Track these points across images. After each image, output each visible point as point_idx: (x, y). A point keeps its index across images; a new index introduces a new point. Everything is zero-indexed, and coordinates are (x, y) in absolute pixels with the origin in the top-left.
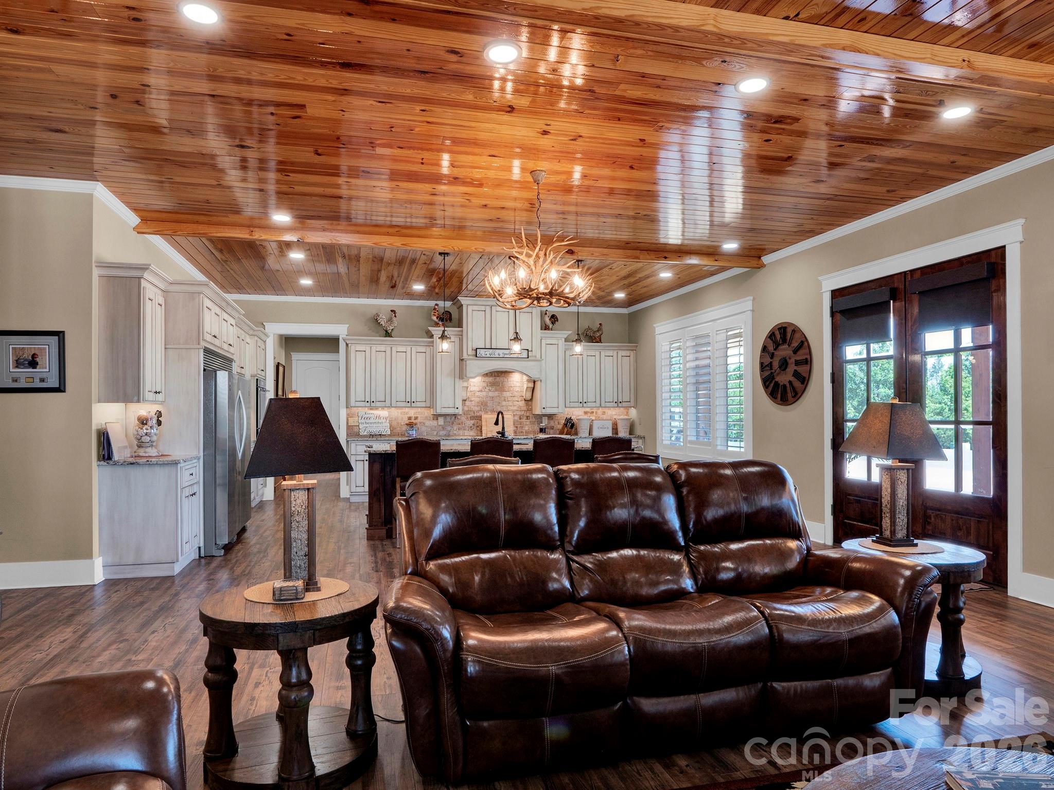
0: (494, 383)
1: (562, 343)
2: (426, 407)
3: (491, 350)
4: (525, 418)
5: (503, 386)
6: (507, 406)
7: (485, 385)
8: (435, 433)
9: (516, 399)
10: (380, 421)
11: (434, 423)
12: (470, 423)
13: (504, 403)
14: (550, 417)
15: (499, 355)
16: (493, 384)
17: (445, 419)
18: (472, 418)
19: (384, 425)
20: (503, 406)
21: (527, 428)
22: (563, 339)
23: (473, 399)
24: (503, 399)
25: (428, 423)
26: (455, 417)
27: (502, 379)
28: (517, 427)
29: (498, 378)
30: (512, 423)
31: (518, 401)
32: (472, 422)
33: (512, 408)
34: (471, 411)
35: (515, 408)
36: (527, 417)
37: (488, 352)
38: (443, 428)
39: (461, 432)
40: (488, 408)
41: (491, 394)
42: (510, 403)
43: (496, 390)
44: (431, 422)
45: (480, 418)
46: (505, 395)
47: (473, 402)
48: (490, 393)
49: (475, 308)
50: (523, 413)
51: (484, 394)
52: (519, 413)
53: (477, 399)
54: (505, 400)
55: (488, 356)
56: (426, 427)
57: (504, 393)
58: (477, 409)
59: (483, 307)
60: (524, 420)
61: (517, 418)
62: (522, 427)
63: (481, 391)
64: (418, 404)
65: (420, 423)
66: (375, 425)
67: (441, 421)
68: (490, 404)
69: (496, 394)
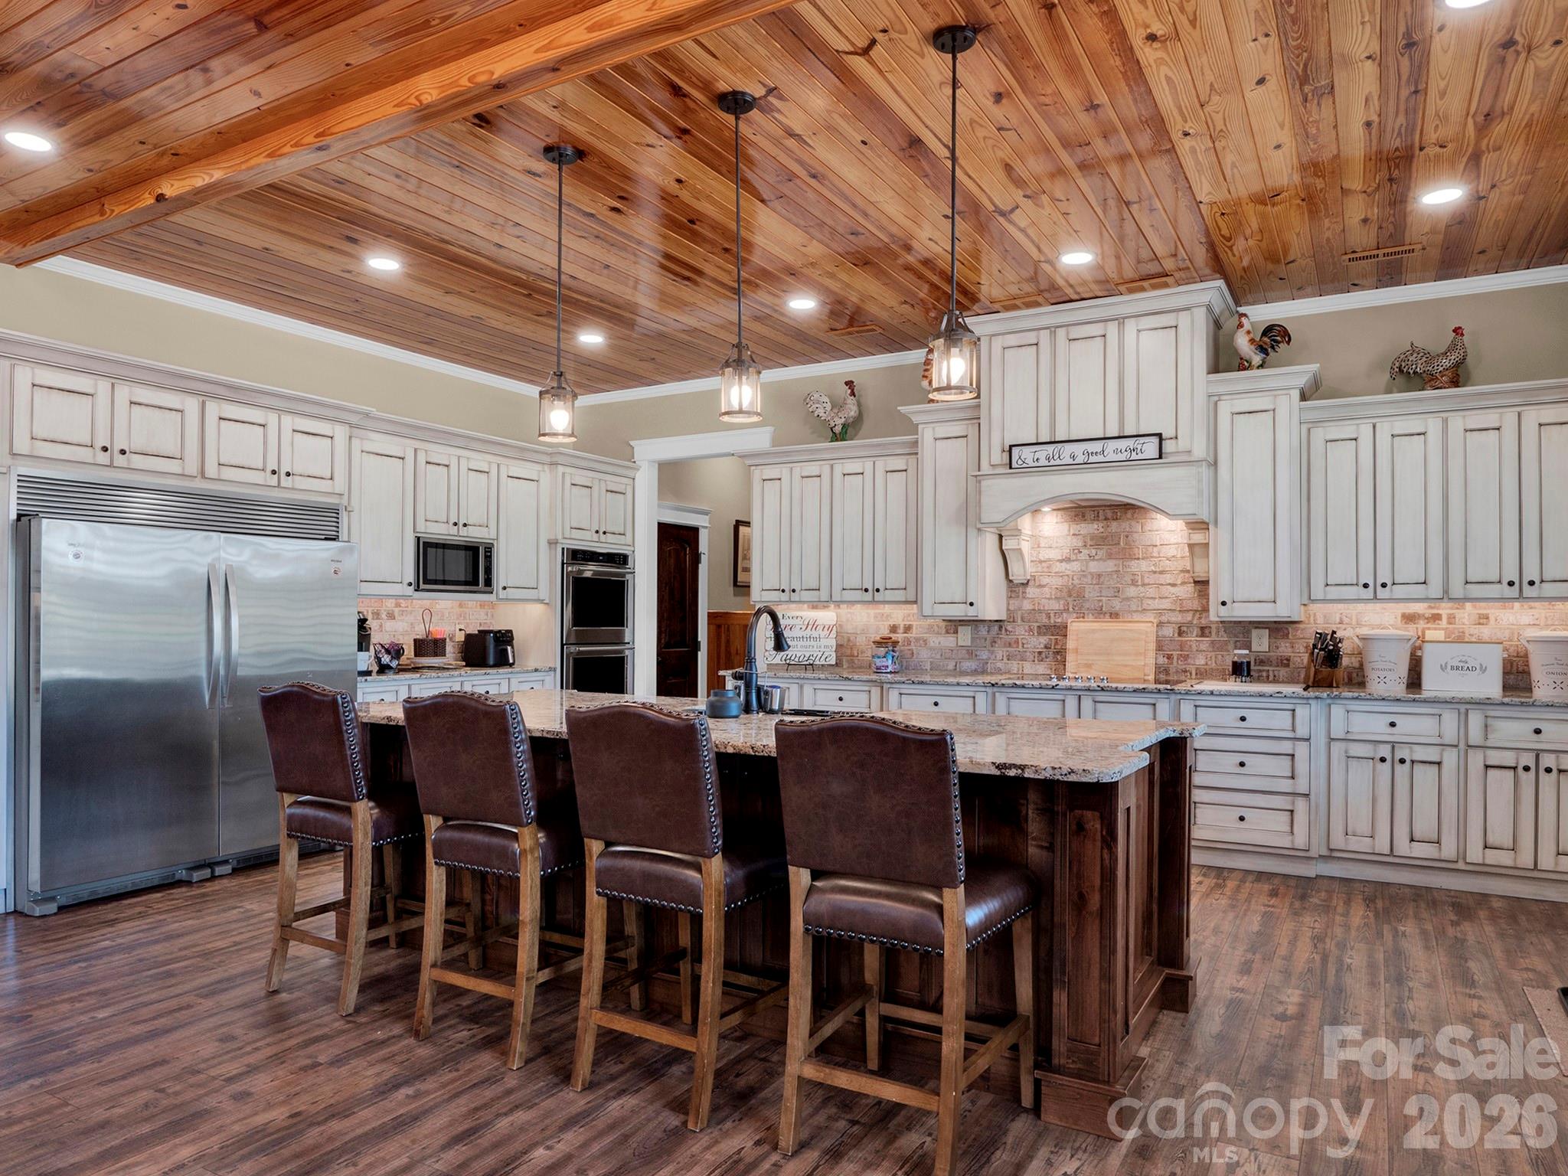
0: (1104, 538)
1: (1288, 404)
2: (907, 602)
3: (1050, 448)
4: (1196, 631)
5: (1129, 546)
6: (1141, 599)
7: (1078, 543)
8: (951, 666)
9: (1168, 578)
10: (815, 634)
11: (949, 641)
12: (1040, 642)
13: (1132, 591)
14: (1279, 628)
15: (1073, 457)
16: (1099, 541)
17: (976, 629)
18: (1044, 630)
19: (824, 642)
20: (1128, 599)
21: (1200, 661)
22: (1296, 394)
23: (1045, 581)
24: (1128, 579)
25: (935, 641)
26: (1000, 628)
27: (1125, 525)
28: (1169, 657)
29: (1114, 524)
30: (1152, 646)
31: (1174, 585)
32: (1044, 640)
33: (1156, 604)
34: (1040, 611)
35: (1166, 604)
36: (1202, 629)
37: (1043, 452)
38: (971, 654)
39: (1014, 666)
40: (1087, 605)
41: (1094, 567)
42: (1151, 591)
43: (1110, 556)
44: (941, 639)
45: (1061, 630)
46: (1134, 569)
47: (1046, 589)
48: (1092, 564)
49: (1012, 340)
50: (1189, 617)
51: (1075, 566)
52: (1177, 618)
53: (1056, 582)
54: (1134, 583)
55: (1043, 462)
56: (933, 649)
57: (1134, 563)
58: (1056, 606)
59: (1033, 334)
60: (1192, 638)
61: (1169, 631)
62: (1186, 657)
63: (1068, 560)
64: (889, 596)
65: (917, 640)
66: (801, 643)
67: (965, 636)
68: (1091, 593)
69: (1110, 566)
